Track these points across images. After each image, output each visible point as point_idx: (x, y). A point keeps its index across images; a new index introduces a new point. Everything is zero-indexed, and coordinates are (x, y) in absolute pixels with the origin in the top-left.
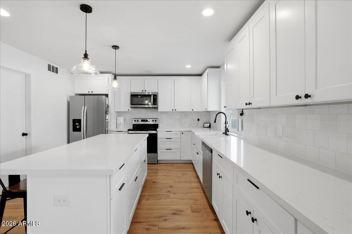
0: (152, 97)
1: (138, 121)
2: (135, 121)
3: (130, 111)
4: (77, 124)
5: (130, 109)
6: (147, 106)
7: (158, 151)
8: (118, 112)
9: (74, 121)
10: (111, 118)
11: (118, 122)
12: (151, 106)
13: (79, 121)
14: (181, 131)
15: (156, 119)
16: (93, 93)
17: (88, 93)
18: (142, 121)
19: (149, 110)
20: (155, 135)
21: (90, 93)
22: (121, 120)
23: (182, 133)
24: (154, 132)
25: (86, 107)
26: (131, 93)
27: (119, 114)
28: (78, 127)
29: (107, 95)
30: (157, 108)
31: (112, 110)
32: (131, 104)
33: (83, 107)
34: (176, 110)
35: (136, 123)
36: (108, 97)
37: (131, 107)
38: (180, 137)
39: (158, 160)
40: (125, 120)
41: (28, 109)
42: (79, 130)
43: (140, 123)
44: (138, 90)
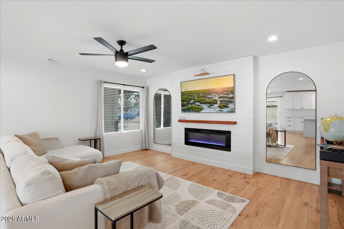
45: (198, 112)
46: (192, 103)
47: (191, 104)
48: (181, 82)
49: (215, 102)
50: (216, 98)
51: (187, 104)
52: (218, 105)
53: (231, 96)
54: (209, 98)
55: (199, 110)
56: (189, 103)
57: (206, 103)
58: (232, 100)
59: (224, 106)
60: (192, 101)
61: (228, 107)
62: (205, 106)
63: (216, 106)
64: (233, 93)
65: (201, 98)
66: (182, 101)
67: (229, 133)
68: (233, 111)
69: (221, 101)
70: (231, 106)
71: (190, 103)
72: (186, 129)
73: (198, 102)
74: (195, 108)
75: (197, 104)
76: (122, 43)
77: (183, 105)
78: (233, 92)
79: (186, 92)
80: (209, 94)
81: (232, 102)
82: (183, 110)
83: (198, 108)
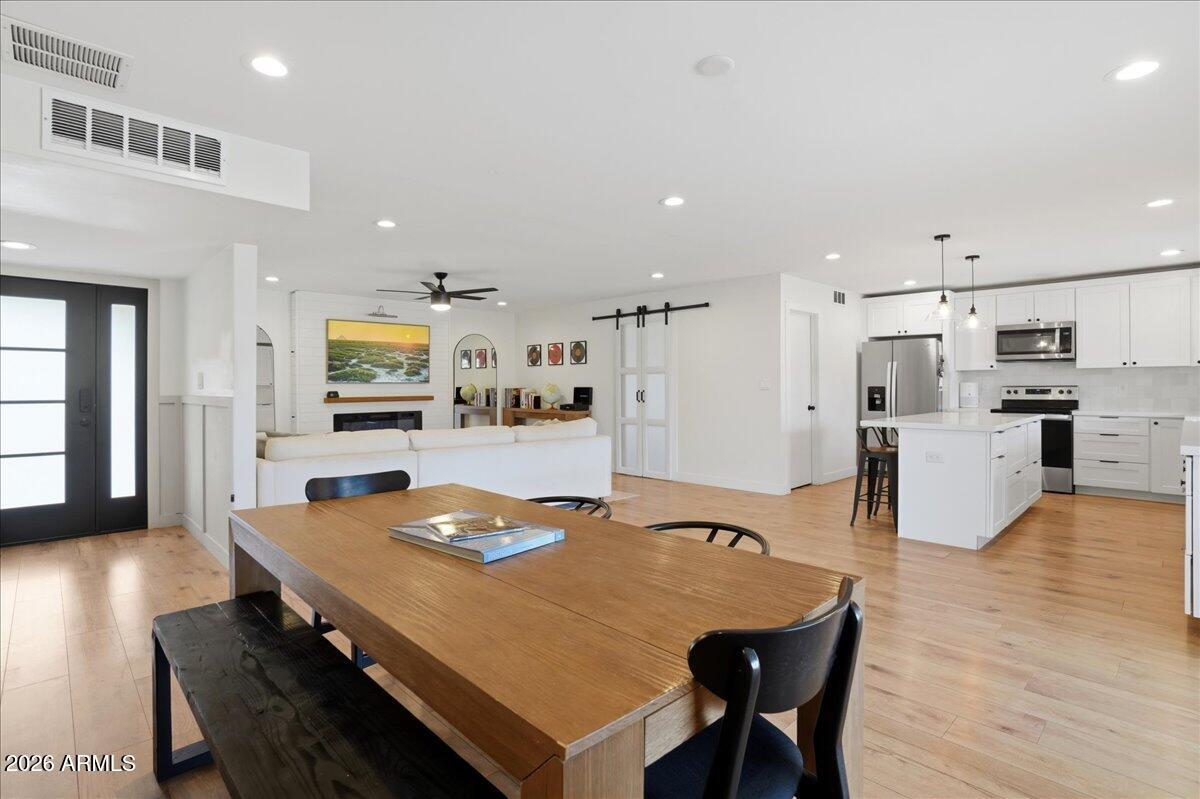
0: (1057, 334)
1: (1016, 392)
2: (1009, 392)
3: (995, 367)
4: (876, 396)
5: (995, 364)
6: (1042, 356)
7: (1076, 463)
8: (962, 372)
9: (872, 390)
10: (948, 385)
11: (965, 394)
12: (1056, 356)
13: (882, 390)
14: (1150, 418)
15: (1072, 389)
16: (908, 334)
17: (896, 334)
18: (1028, 392)
19: (1049, 366)
20: (1068, 427)
21: (902, 334)
22: (971, 389)
23: (1156, 423)
24: (1065, 417)
25: (895, 363)
26: (996, 327)
27: (965, 375)
28: (878, 402)
29: (939, 337)
30: (1073, 360)
31: (950, 367)
32: (999, 354)
33: (890, 363)
34: (1135, 363)
35: (1013, 397)
36: (941, 340)
37: (998, 361)
38: (1147, 433)
39: (1074, 486)
40: (980, 390)
41: (814, 369)
42: (882, 407)
43: (1022, 396)
44: (1016, 319)
45: (367, 382)
46: (354, 364)
47: (352, 366)
48: (327, 320)
49: (400, 365)
50: (402, 359)
51: (343, 367)
52: (404, 370)
53: (425, 357)
54: (388, 358)
55: (367, 378)
56: (347, 365)
57: (384, 366)
58: (425, 364)
59: (414, 372)
60: (354, 361)
61: (420, 374)
62: (381, 372)
63: (401, 371)
64: (427, 354)
65: (374, 357)
66: (330, 358)
67: (419, 414)
68: (427, 381)
69: (410, 365)
70: (424, 372)
71: (350, 363)
72: (336, 416)
73: (367, 363)
74: (362, 374)
75: (365, 366)
76: (441, 276)
77: (331, 368)
78: (427, 351)
79: (340, 342)
80: (390, 352)
81: (426, 367)
82: (331, 378)
83: (368, 375)
